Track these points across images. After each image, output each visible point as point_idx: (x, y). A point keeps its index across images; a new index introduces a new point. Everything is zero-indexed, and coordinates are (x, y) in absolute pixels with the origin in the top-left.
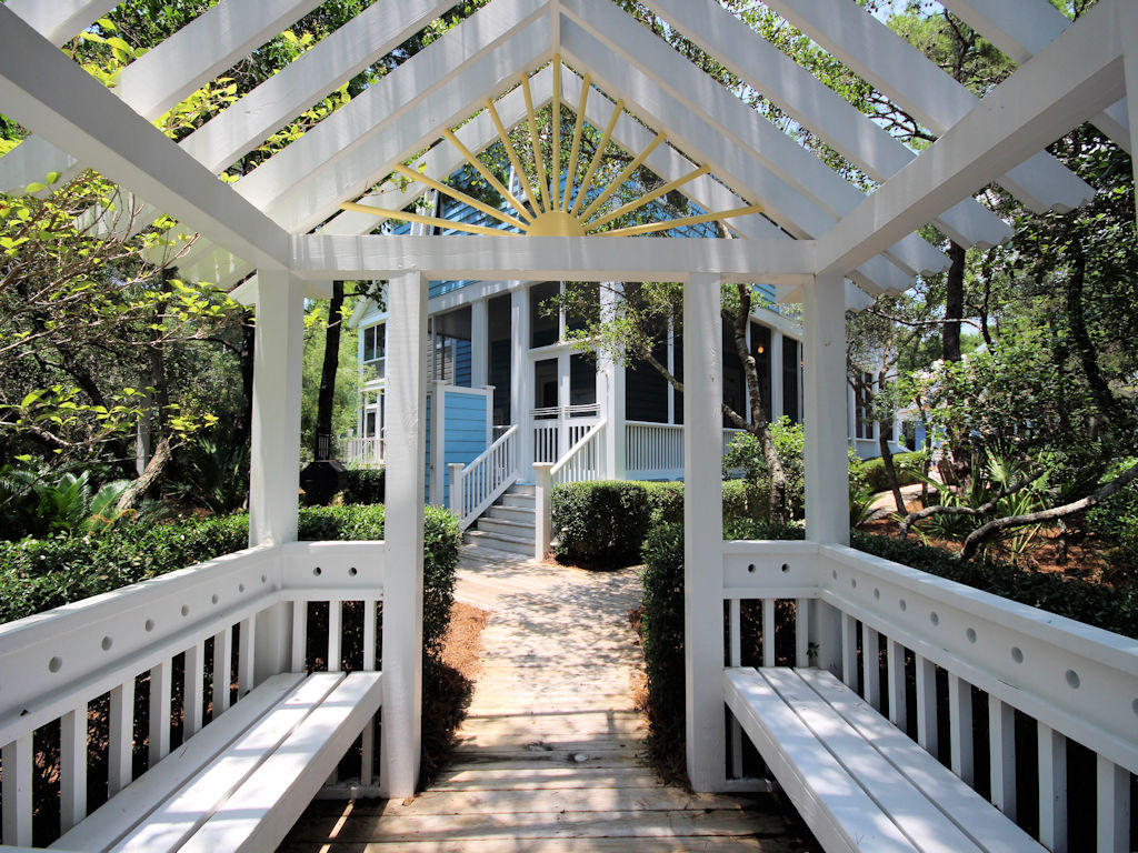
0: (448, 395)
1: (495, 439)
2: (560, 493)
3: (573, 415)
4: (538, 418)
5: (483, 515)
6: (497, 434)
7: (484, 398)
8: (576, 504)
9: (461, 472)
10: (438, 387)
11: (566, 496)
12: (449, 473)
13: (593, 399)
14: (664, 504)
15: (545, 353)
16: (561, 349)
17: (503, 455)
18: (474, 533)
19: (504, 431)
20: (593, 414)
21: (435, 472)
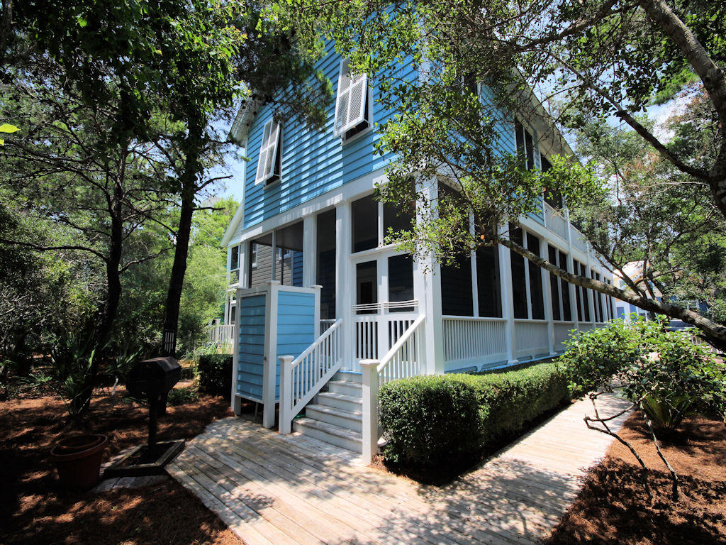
0: (281, 294)
1: (322, 332)
2: (389, 393)
3: (392, 310)
4: (359, 313)
5: (311, 402)
6: (324, 327)
7: (312, 296)
8: (407, 408)
9: (291, 363)
10: (272, 286)
11: (394, 398)
12: (280, 363)
13: (410, 296)
14: (490, 400)
15: (365, 256)
16: (380, 252)
17: (328, 347)
18: (301, 422)
19: (330, 325)
20: (411, 309)
21: (268, 362)
